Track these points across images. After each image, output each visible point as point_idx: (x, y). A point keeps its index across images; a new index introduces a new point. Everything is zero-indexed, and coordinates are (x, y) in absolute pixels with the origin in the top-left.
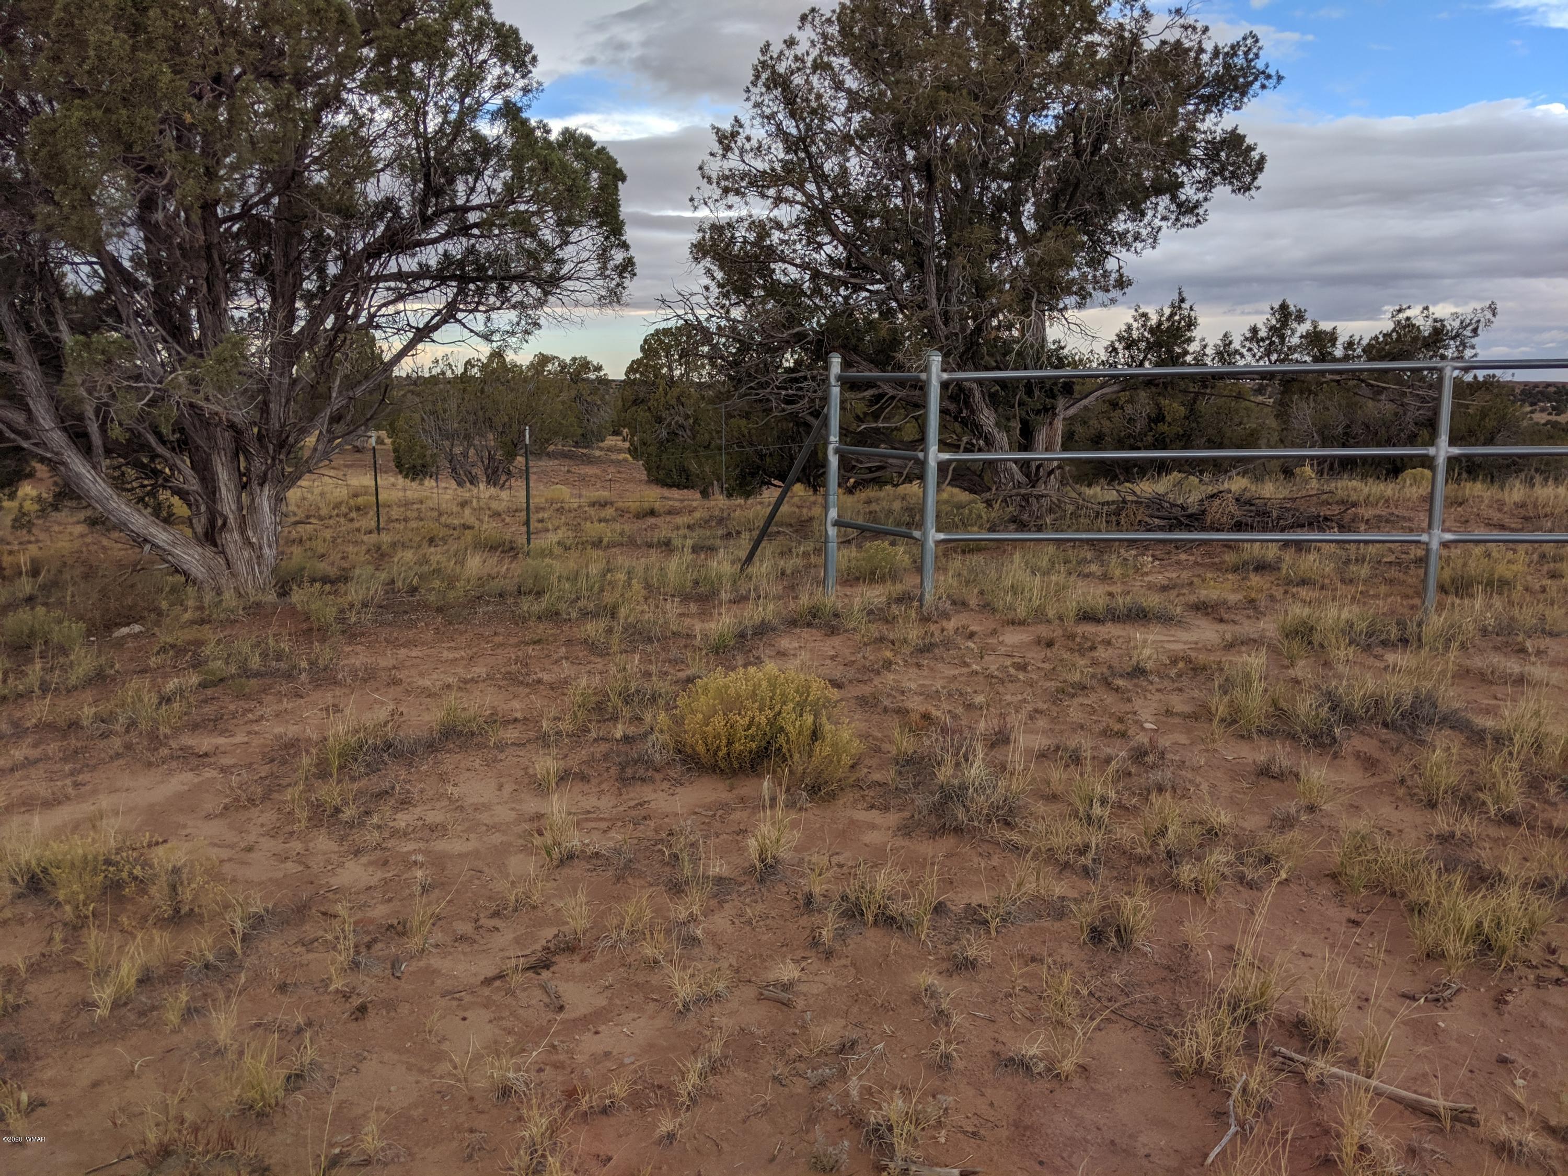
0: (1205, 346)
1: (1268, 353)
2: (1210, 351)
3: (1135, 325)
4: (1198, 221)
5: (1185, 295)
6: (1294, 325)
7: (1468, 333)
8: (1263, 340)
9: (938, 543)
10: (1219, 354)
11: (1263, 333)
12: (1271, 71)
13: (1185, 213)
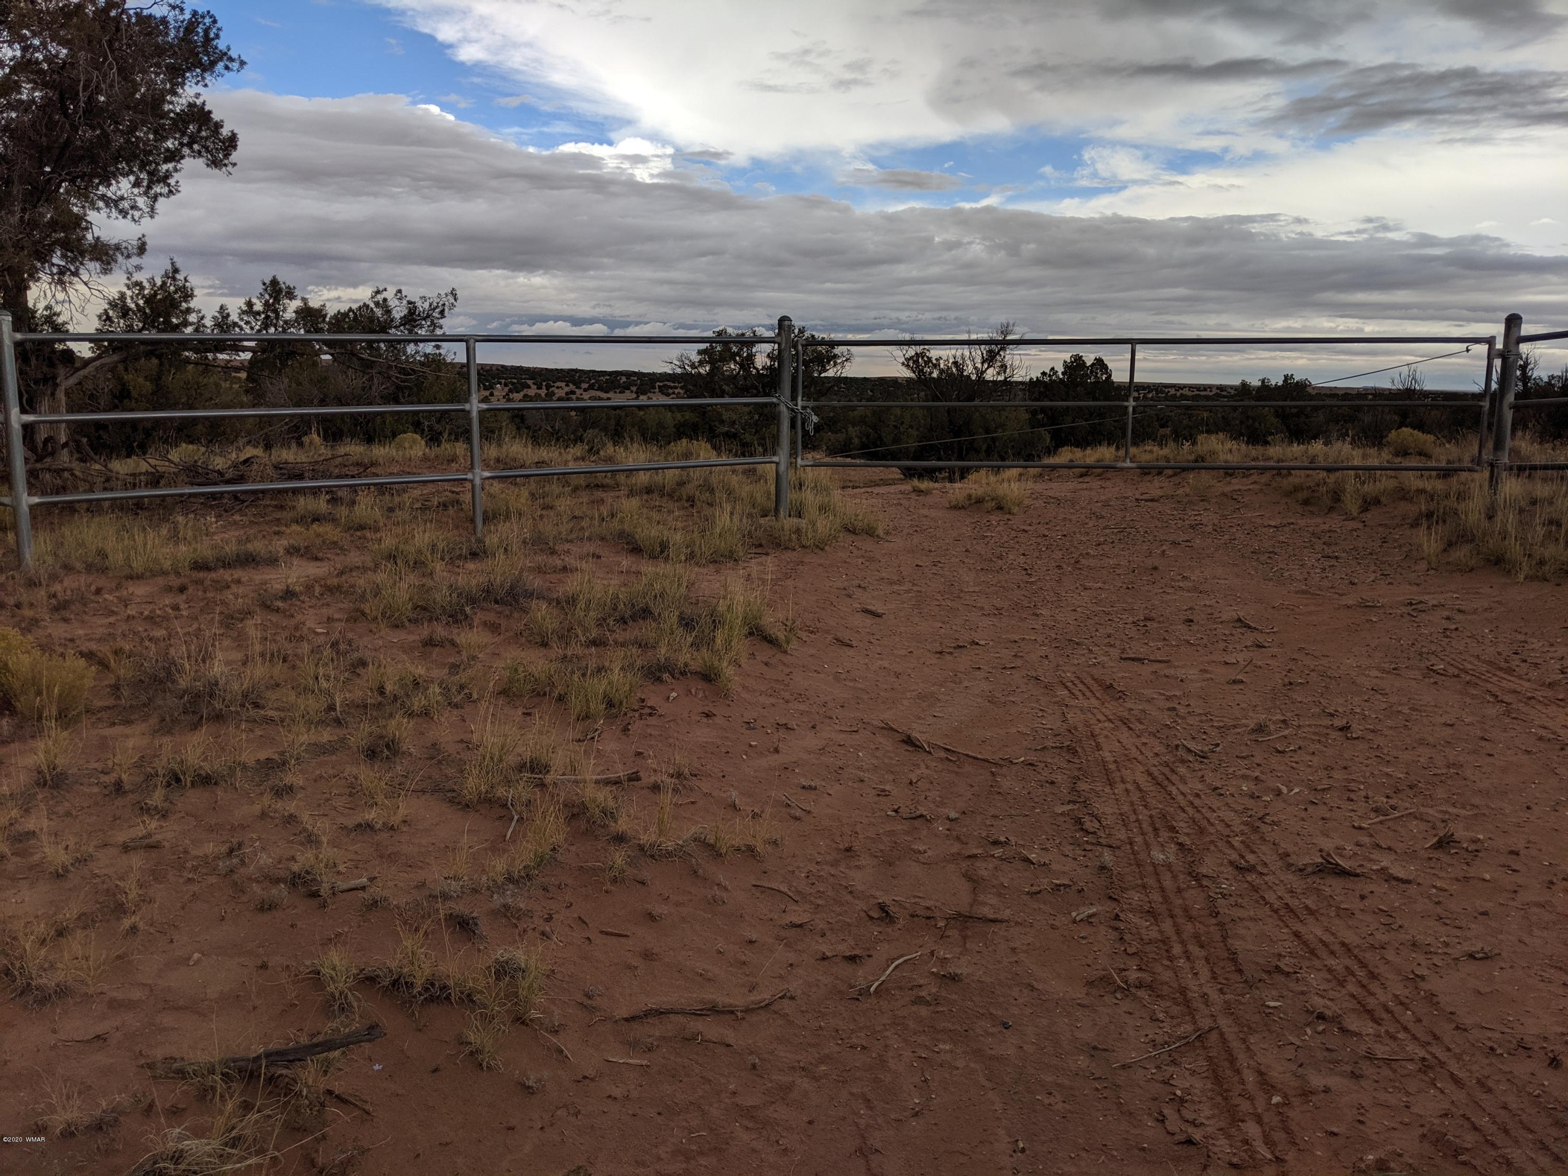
0: (202, 318)
1: (265, 326)
2: (208, 322)
3: (129, 293)
4: (170, 192)
5: (178, 265)
6: (287, 301)
7: (436, 314)
8: (258, 313)
9: (32, 508)
10: (218, 325)
11: (258, 306)
12: (233, 54)
13: (159, 181)
